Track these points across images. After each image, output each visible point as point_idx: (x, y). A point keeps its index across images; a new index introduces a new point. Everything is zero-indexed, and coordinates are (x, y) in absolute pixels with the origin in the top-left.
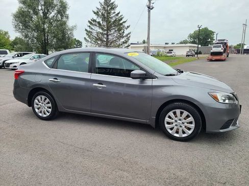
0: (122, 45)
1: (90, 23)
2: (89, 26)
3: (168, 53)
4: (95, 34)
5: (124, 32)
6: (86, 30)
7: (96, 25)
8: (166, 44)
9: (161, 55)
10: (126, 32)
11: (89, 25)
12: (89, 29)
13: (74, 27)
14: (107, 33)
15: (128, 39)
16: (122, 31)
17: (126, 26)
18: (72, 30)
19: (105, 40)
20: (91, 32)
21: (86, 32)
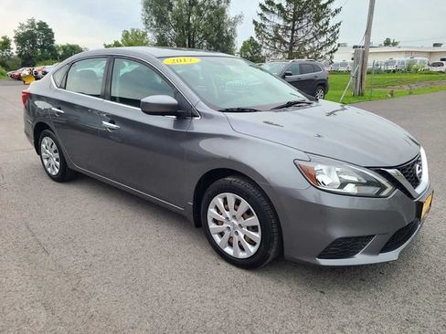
0: (321, 48)
1: (263, 8)
2: (261, 15)
3: (434, 65)
4: (270, 30)
5: (327, 23)
6: (255, 23)
7: (273, 12)
8: (435, 45)
9: (416, 70)
10: (332, 22)
11: (260, 11)
12: (259, 20)
13: (239, 18)
14: (294, 26)
15: (335, 37)
16: (324, 21)
17: (333, 10)
18: (234, 24)
19: (288, 40)
20: (264, 26)
21: (254, 26)
